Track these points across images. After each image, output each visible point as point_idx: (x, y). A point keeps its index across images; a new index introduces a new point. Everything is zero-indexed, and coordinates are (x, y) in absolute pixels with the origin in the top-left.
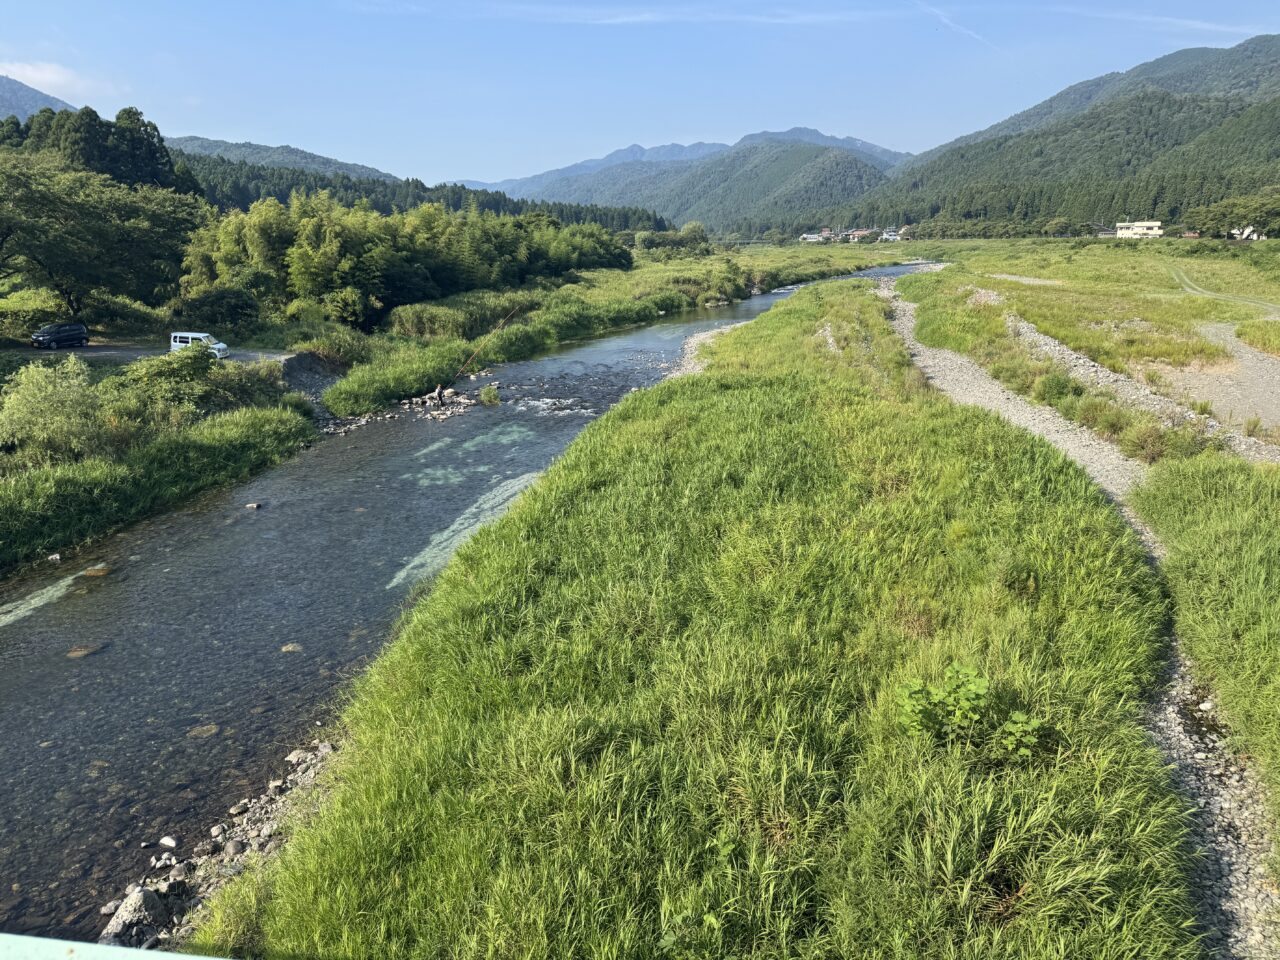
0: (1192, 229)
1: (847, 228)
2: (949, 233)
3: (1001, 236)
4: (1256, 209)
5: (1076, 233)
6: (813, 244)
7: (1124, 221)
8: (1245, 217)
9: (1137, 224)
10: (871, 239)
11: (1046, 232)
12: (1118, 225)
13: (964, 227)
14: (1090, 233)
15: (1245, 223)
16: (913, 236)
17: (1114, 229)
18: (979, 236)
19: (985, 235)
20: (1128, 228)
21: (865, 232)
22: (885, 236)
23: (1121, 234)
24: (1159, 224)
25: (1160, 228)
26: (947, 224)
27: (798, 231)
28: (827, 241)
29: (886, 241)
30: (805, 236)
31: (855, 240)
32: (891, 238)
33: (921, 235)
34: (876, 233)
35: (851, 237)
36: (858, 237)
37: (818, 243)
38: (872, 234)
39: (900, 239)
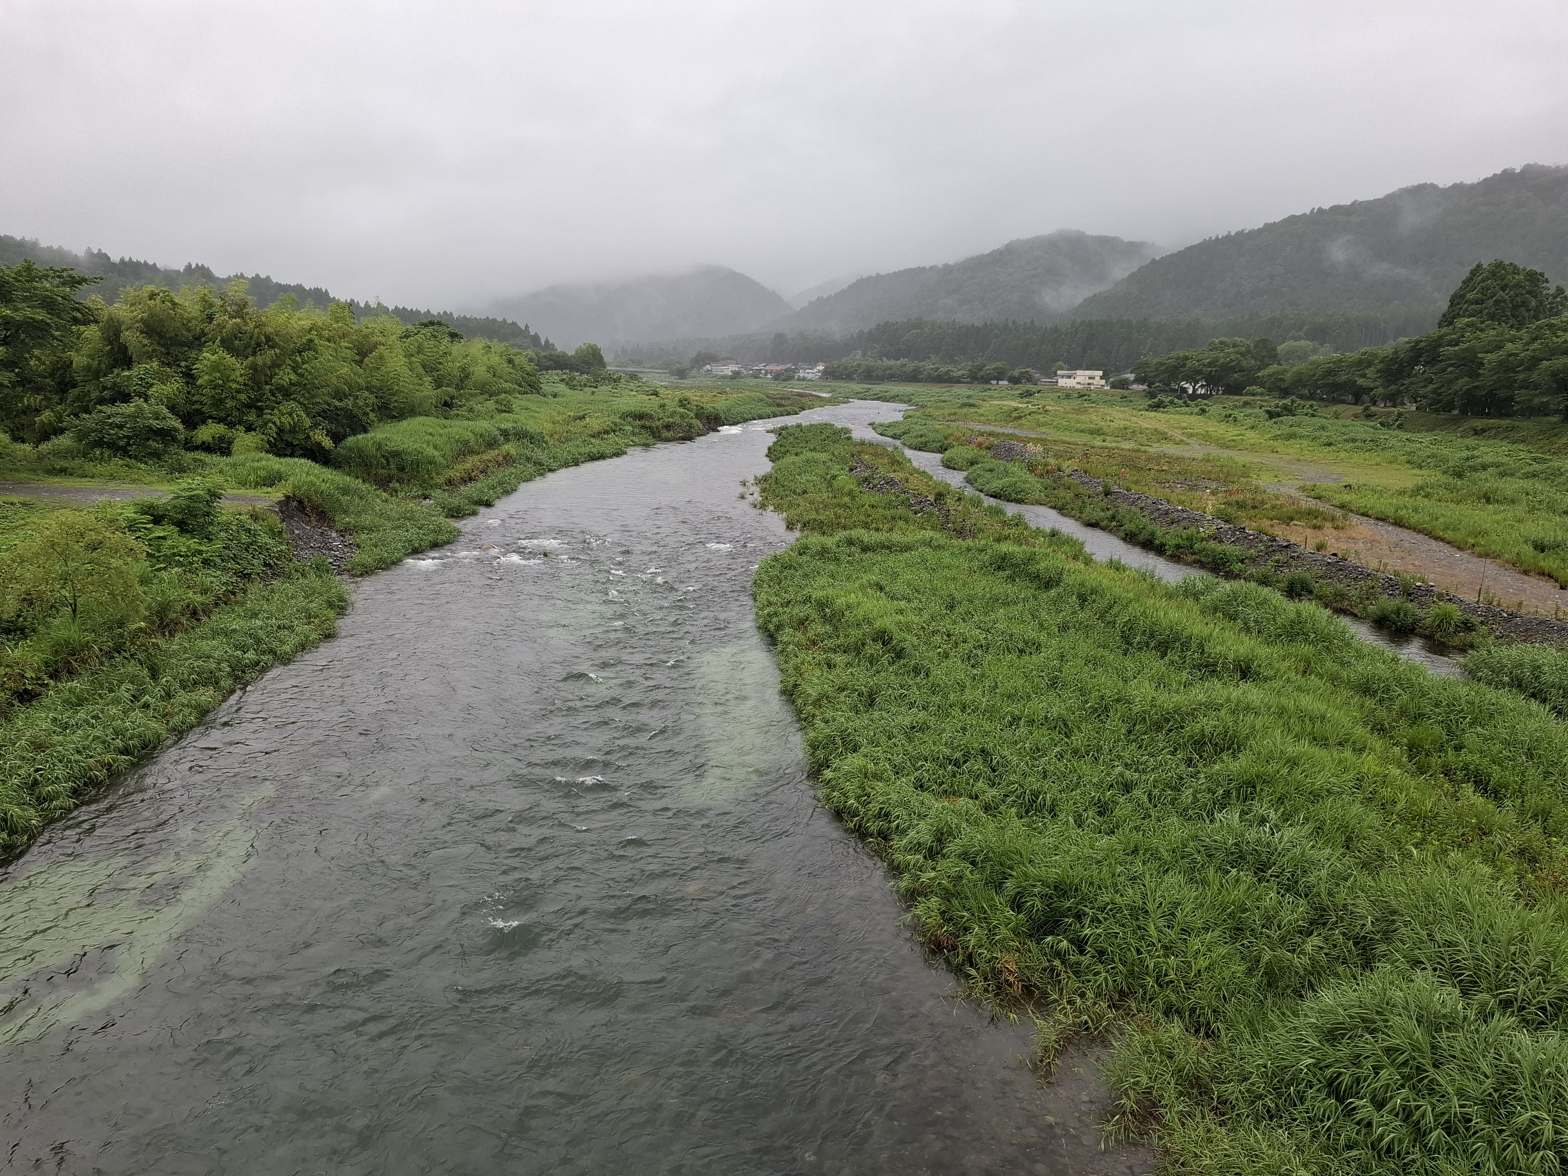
0: (1138, 381)
1: (755, 361)
3: (932, 380)
4: (1210, 364)
5: (1014, 381)
6: (720, 377)
7: (1062, 369)
8: (1200, 372)
9: (1079, 372)
10: (788, 376)
11: (982, 377)
12: (1059, 372)
14: (1030, 379)
15: (1198, 378)
16: (833, 375)
17: (1056, 375)
18: (907, 380)
19: (914, 377)
20: (1069, 377)
21: (781, 368)
22: (802, 373)
23: (1063, 382)
24: (1101, 373)
25: (1101, 378)
26: (871, 364)
27: (699, 362)
28: (736, 375)
29: (804, 379)
30: (708, 366)
31: (769, 376)
32: (809, 376)
33: (843, 374)
34: (792, 370)
35: (763, 372)
36: (771, 373)
37: (724, 377)
38: (787, 370)
39: (820, 378)
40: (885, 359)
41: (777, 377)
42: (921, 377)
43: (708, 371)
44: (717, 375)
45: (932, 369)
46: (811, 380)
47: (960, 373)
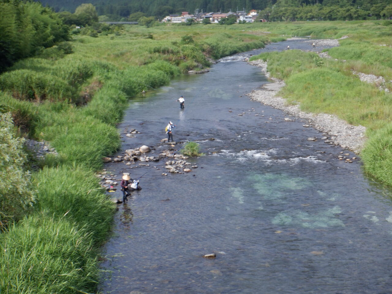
1: (205, 11)
2: (298, 16)
3: (344, 19)
6: (179, 25)
10: (231, 21)
11: (384, 15)
13: (311, 11)
16: (267, 18)
18: (325, 19)
21: (225, 15)
22: (242, 18)
26: (296, 9)
27: (161, 15)
28: (190, 23)
29: (244, 22)
30: (168, 18)
31: (216, 22)
32: (248, 20)
33: (274, 18)
34: (233, 16)
35: (211, 19)
36: (217, 20)
37: (183, 24)
38: (230, 16)
39: (256, 21)
40: (304, 4)
41: (223, 22)
42: (335, 17)
43: (169, 20)
44: (176, 23)
45: (344, 11)
46: (251, 23)
47: (367, 12)
